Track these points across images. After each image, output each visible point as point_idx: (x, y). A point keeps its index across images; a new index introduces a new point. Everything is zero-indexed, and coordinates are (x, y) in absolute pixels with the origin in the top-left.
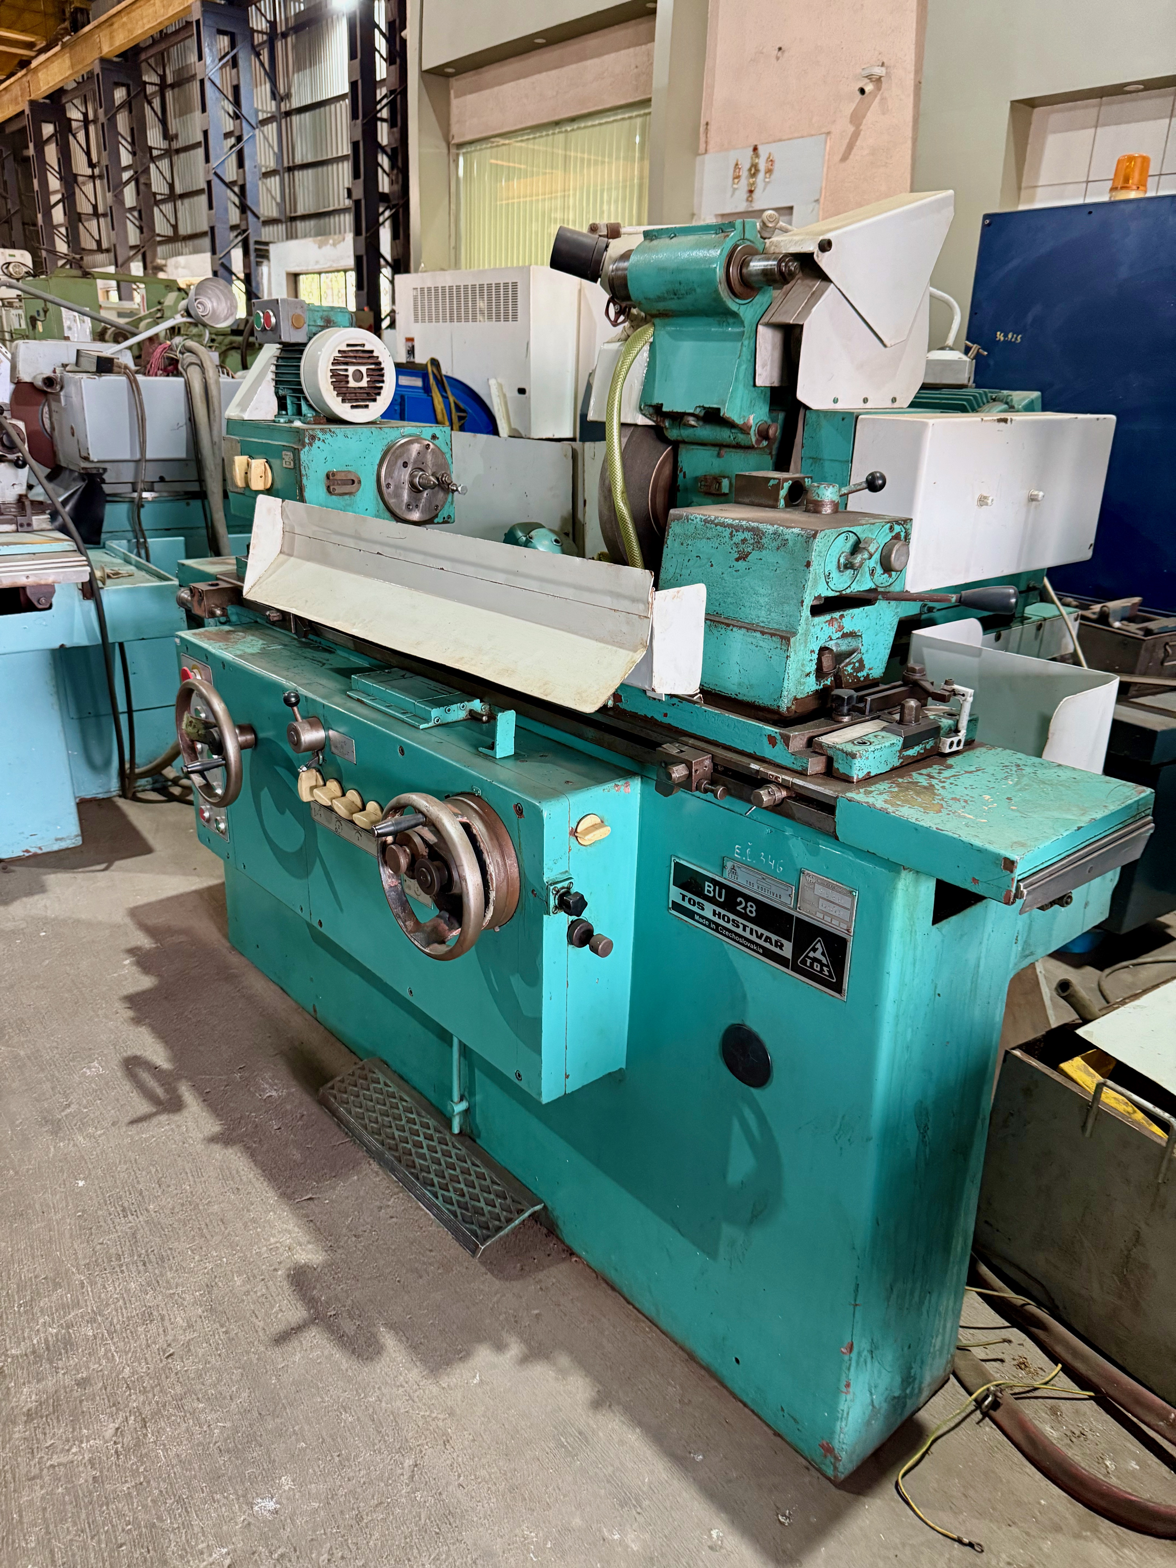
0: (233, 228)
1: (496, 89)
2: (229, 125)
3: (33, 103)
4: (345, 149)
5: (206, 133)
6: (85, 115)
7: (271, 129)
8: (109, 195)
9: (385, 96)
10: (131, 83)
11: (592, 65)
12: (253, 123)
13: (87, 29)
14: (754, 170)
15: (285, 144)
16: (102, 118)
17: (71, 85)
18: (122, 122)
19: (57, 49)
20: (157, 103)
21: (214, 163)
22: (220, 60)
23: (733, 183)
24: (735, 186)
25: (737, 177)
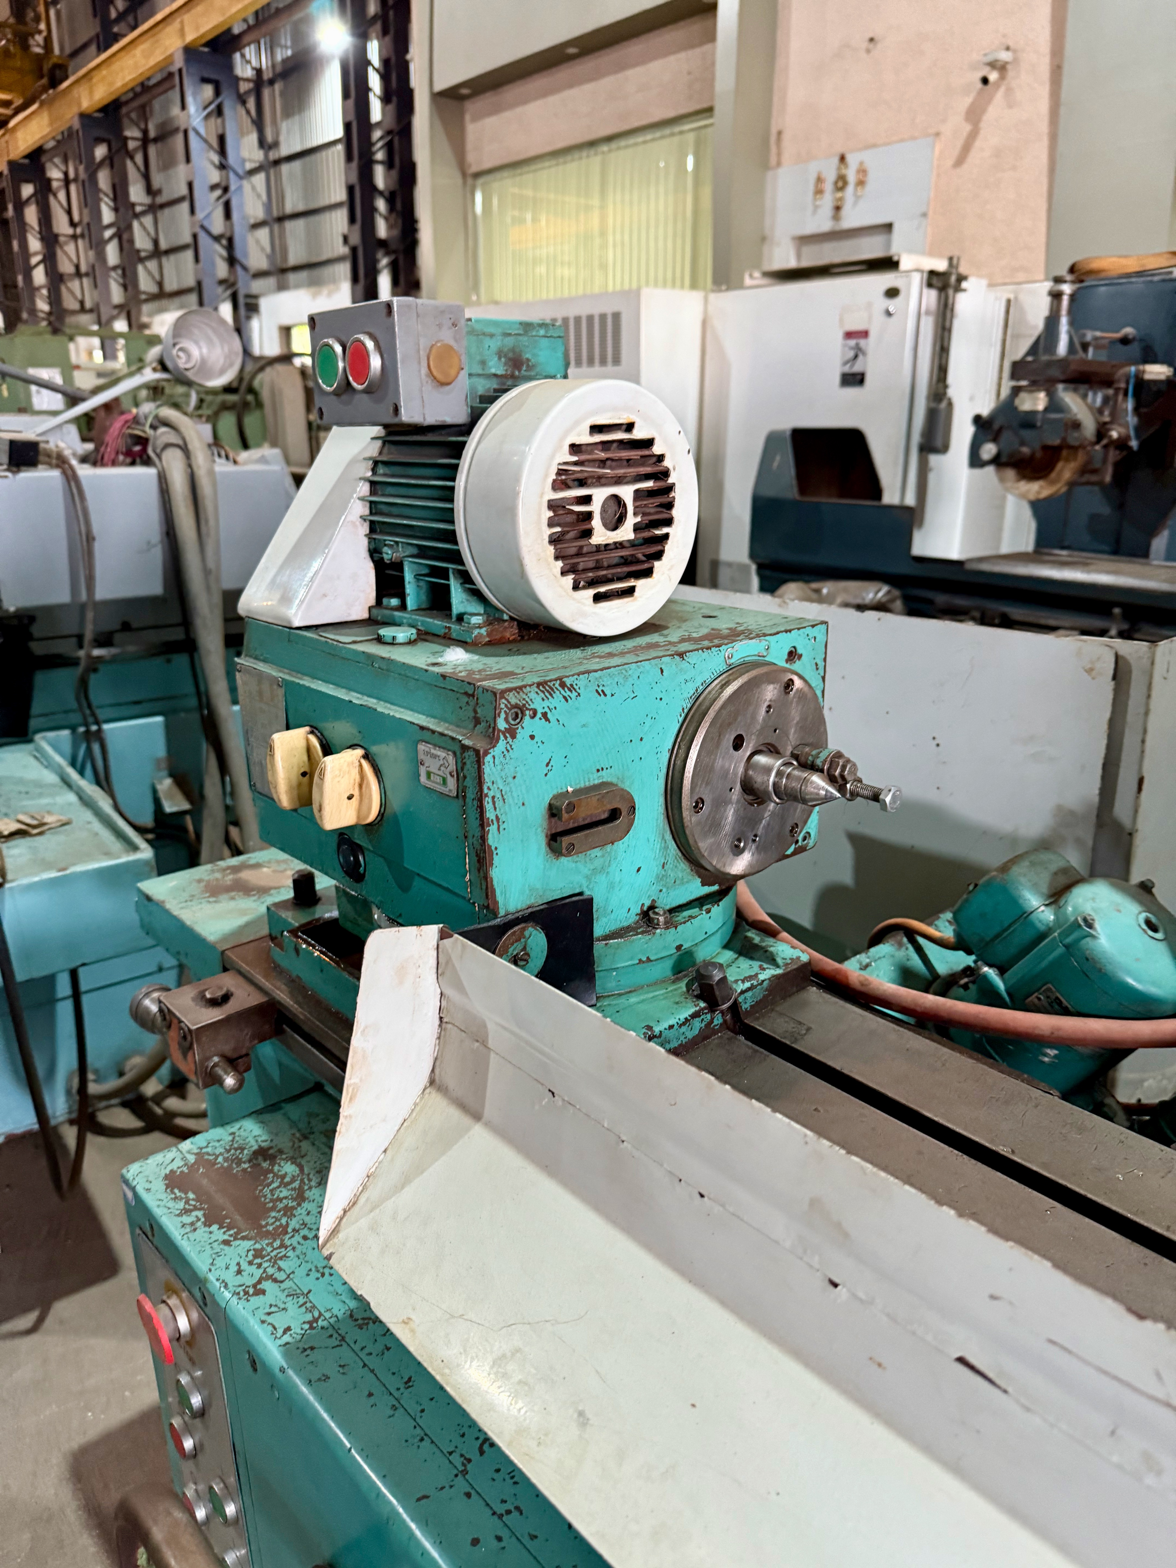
0: (221, 282)
1: (519, 110)
2: (215, 176)
3: (11, 164)
4: (339, 194)
5: (190, 185)
6: (66, 174)
7: (259, 179)
8: (91, 253)
9: (381, 138)
10: (111, 137)
11: (635, 75)
12: (241, 172)
13: (65, 84)
14: (841, 183)
15: (274, 193)
16: (83, 175)
17: (52, 144)
18: (104, 179)
19: (34, 107)
20: (139, 158)
21: (200, 215)
22: (205, 108)
23: (815, 199)
24: (818, 203)
25: (819, 192)
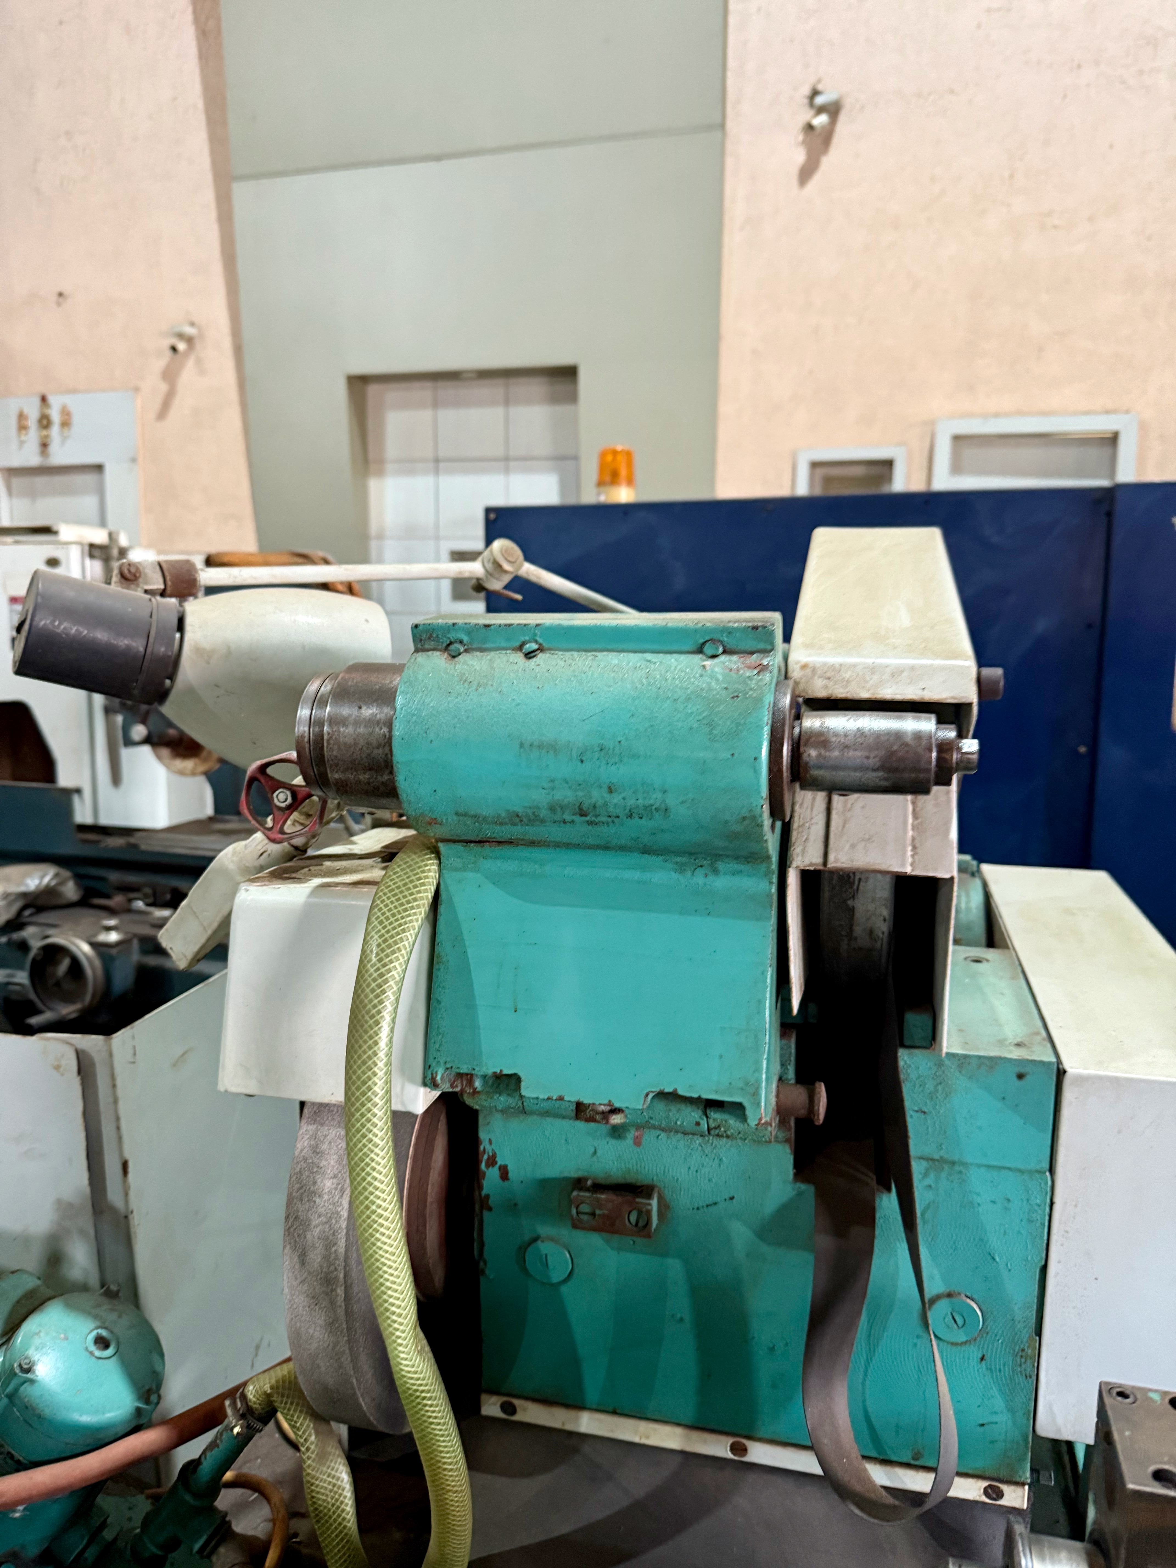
14: (45, 422)
23: (19, 435)
24: (23, 438)
25: (22, 427)
